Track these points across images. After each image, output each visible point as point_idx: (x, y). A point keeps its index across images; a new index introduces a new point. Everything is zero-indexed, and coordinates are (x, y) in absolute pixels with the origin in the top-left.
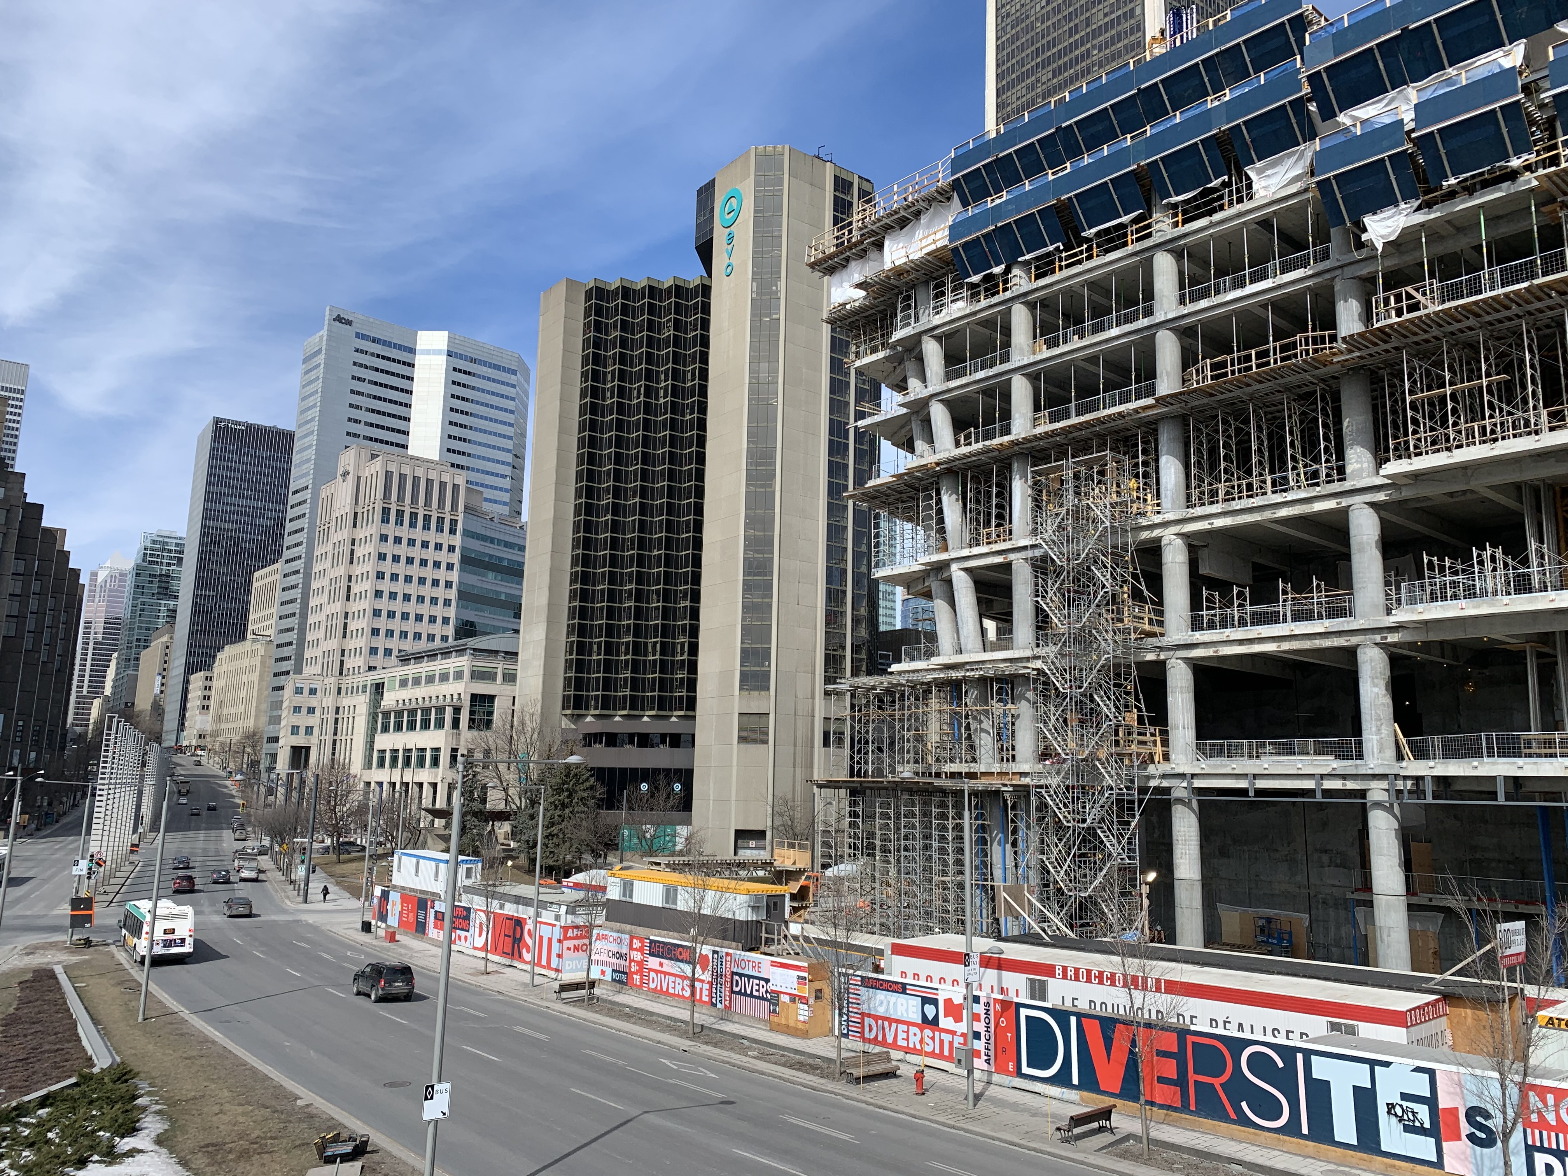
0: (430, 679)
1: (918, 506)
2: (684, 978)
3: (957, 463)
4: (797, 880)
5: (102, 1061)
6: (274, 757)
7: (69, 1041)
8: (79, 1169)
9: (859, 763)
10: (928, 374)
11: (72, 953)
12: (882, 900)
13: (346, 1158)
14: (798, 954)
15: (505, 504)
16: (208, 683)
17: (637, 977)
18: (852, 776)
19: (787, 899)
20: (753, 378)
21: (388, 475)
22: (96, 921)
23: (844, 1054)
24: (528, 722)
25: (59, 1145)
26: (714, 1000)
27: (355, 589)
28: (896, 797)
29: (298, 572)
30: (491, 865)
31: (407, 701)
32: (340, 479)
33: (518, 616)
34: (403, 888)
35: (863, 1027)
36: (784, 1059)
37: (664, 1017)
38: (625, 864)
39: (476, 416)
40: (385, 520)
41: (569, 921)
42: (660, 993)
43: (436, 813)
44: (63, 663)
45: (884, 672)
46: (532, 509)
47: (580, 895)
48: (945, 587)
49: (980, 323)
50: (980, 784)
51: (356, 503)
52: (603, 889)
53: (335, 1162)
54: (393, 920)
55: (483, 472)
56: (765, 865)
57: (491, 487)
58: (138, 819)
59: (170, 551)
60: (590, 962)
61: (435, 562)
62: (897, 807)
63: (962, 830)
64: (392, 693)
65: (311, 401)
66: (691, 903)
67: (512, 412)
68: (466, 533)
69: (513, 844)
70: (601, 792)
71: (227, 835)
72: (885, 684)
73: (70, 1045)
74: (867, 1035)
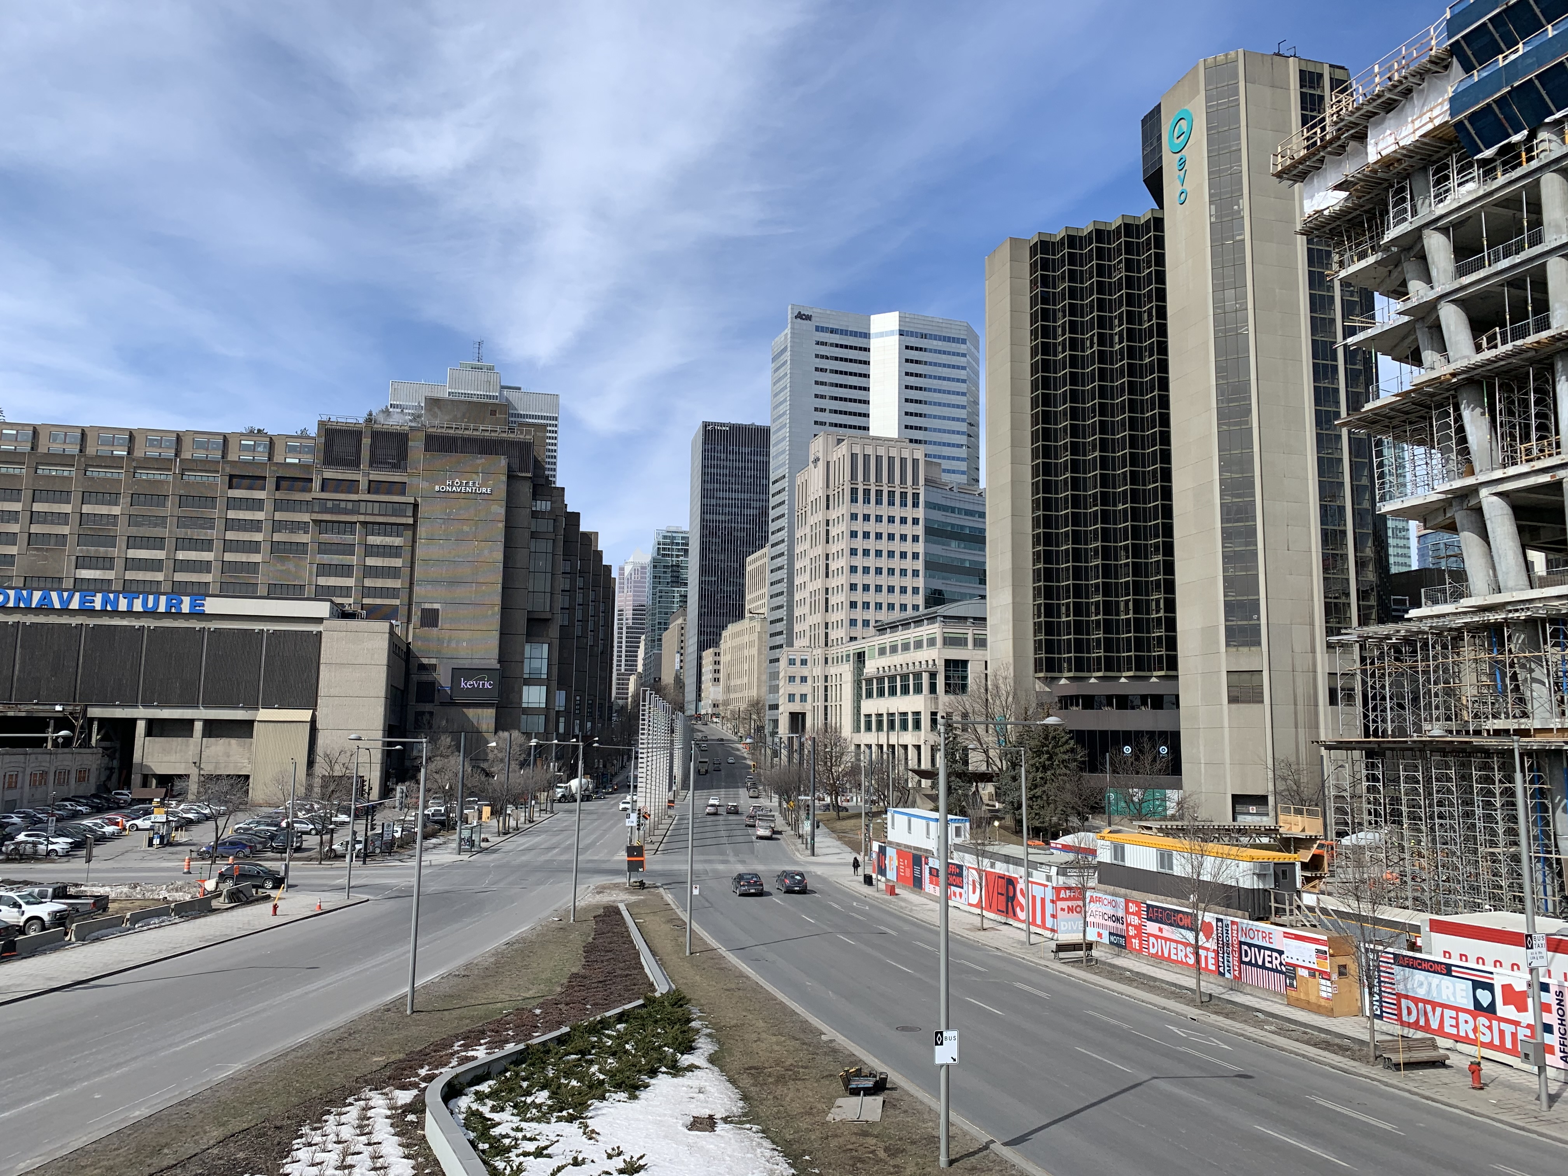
0: (906, 647)
1: (1431, 426)
2: (1186, 945)
3: (1479, 371)
4: (1308, 848)
5: (662, 988)
6: (776, 722)
7: (635, 969)
8: (651, 1078)
9: (1374, 721)
10: (1434, 273)
11: (631, 893)
12: (1413, 872)
13: (868, 1092)
14: (1315, 926)
15: (963, 473)
16: (717, 659)
17: (1136, 942)
18: (1367, 735)
19: (1298, 867)
20: (1218, 308)
21: (854, 456)
22: (647, 867)
23: (1378, 1037)
24: (1002, 686)
25: (634, 1056)
26: (1221, 969)
27: (833, 566)
28: (1424, 758)
29: (782, 554)
30: (979, 825)
31: (887, 669)
32: (811, 465)
33: (983, 581)
34: (898, 844)
35: (1400, 1009)
36: (1306, 1037)
37: (1168, 983)
38: (1114, 827)
39: (930, 390)
40: (854, 500)
41: (1061, 883)
42: (1160, 959)
43: (923, 774)
44: (605, 646)
45: (1400, 619)
46: (990, 474)
47: (1070, 857)
48: (1474, 516)
49: (1498, 204)
50: (1535, 743)
51: (828, 487)
52: (1093, 852)
53: (859, 1094)
54: (892, 875)
55: (940, 444)
56: (1268, 832)
57: (949, 458)
58: (671, 777)
59: (678, 544)
60: (1085, 923)
61: (901, 535)
62: (1427, 770)
63: (1513, 794)
64: (873, 661)
65: (781, 397)
66: (1189, 869)
67: (964, 381)
68: (929, 505)
69: (998, 805)
70: (1081, 754)
71: (743, 792)
72: (1403, 633)
73: (636, 972)
74: (1405, 1018)
